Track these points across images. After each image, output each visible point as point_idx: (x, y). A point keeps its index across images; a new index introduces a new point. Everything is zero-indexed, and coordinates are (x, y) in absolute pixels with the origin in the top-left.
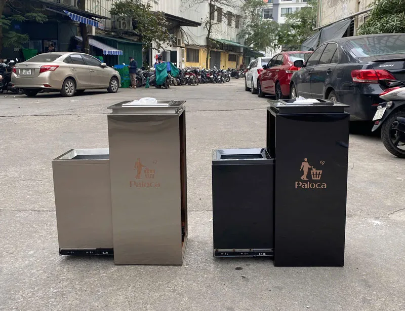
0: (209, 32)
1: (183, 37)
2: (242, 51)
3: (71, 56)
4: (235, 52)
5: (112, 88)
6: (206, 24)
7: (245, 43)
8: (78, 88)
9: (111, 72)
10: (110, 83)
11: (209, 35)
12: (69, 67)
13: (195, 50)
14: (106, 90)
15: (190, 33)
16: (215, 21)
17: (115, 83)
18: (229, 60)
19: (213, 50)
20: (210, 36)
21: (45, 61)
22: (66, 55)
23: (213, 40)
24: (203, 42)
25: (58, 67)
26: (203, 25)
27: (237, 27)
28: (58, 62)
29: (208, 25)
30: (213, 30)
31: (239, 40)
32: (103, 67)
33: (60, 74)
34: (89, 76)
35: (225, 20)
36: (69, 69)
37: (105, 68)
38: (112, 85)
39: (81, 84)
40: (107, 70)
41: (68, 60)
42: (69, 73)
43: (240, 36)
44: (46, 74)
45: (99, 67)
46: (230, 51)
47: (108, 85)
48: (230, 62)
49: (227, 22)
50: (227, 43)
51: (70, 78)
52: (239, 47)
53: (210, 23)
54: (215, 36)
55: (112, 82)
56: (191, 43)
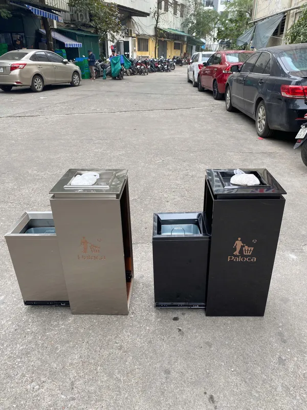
0: (157, 22)
1: (135, 27)
2: (186, 39)
3: (36, 54)
4: (180, 41)
5: (75, 82)
6: (155, 14)
7: (189, 32)
8: (45, 84)
9: (72, 67)
10: (73, 78)
11: (156, 25)
12: (36, 65)
13: (146, 39)
14: (70, 84)
15: (140, 24)
16: (162, 11)
17: (76, 77)
18: (174, 49)
19: (160, 39)
20: (158, 26)
21: (14, 59)
22: (32, 52)
23: (161, 29)
24: (151, 32)
25: (25, 65)
26: (152, 15)
27: (182, 16)
28: (26, 60)
29: (156, 14)
30: (160, 20)
31: (183, 29)
32: (65, 63)
33: (28, 71)
34: (54, 72)
35: (171, 9)
37: (67, 64)
38: (74, 80)
39: (49, 80)
40: (69, 66)
41: (34, 58)
42: (36, 70)
43: (184, 25)
44: (16, 72)
45: (61, 64)
46: (175, 39)
47: (70, 79)
48: (175, 50)
49: (173, 12)
50: (173, 32)
51: (37, 75)
52: (183, 36)
53: (158, 14)
54: (163, 25)
56: (141, 33)
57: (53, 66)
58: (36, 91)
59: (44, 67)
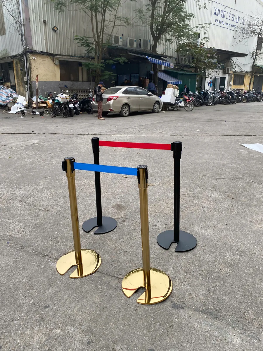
0: (255, 61)
1: (232, 66)
3: (128, 89)
5: (155, 110)
6: (253, 54)
8: (131, 111)
9: (155, 98)
10: (154, 106)
11: (254, 63)
12: (126, 97)
13: (242, 75)
14: (151, 111)
15: (238, 63)
16: (262, 51)
17: (157, 106)
19: (256, 74)
21: (112, 93)
22: (124, 88)
23: (257, 66)
24: (248, 69)
25: (118, 97)
26: (250, 56)
28: (119, 94)
29: (255, 55)
30: (257, 57)
32: (150, 95)
33: (119, 102)
34: (139, 102)
36: (125, 98)
37: (151, 96)
38: (155, 108)
39: (134, 108)
40: (153, 97)
41: (126, 92)
42: (125, 101)
44: (111, 102)
45: (146, 96)
47: (152, 108)
51: (126, 104)
53: (256, 54)
54: (260, 63)
55: (155, 105)
56: (238, 70)
57: (139, 97)
58: (123, 116)
59: (132, 99)
